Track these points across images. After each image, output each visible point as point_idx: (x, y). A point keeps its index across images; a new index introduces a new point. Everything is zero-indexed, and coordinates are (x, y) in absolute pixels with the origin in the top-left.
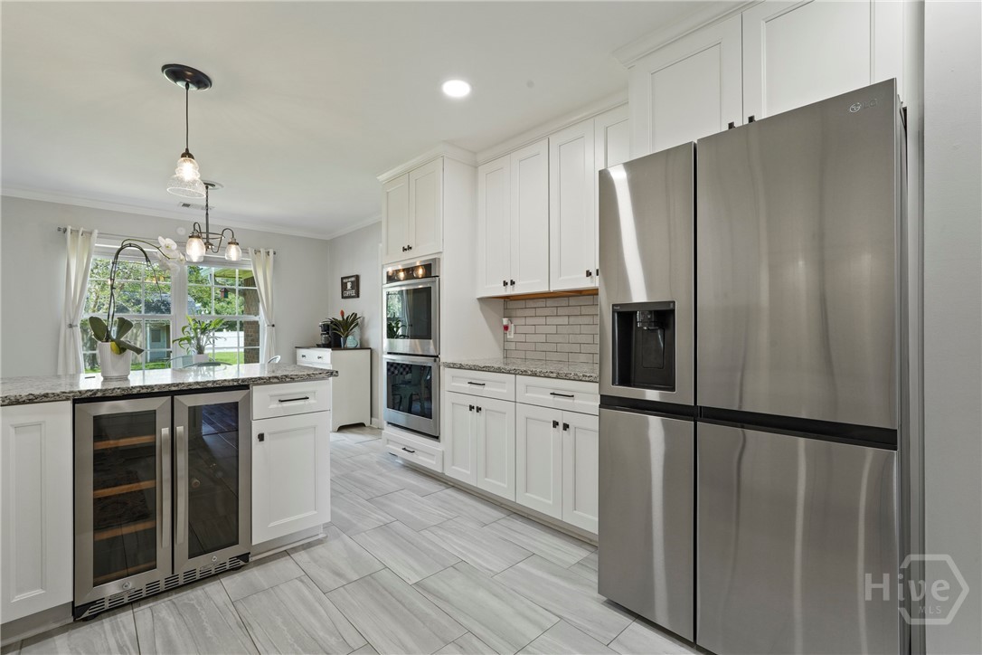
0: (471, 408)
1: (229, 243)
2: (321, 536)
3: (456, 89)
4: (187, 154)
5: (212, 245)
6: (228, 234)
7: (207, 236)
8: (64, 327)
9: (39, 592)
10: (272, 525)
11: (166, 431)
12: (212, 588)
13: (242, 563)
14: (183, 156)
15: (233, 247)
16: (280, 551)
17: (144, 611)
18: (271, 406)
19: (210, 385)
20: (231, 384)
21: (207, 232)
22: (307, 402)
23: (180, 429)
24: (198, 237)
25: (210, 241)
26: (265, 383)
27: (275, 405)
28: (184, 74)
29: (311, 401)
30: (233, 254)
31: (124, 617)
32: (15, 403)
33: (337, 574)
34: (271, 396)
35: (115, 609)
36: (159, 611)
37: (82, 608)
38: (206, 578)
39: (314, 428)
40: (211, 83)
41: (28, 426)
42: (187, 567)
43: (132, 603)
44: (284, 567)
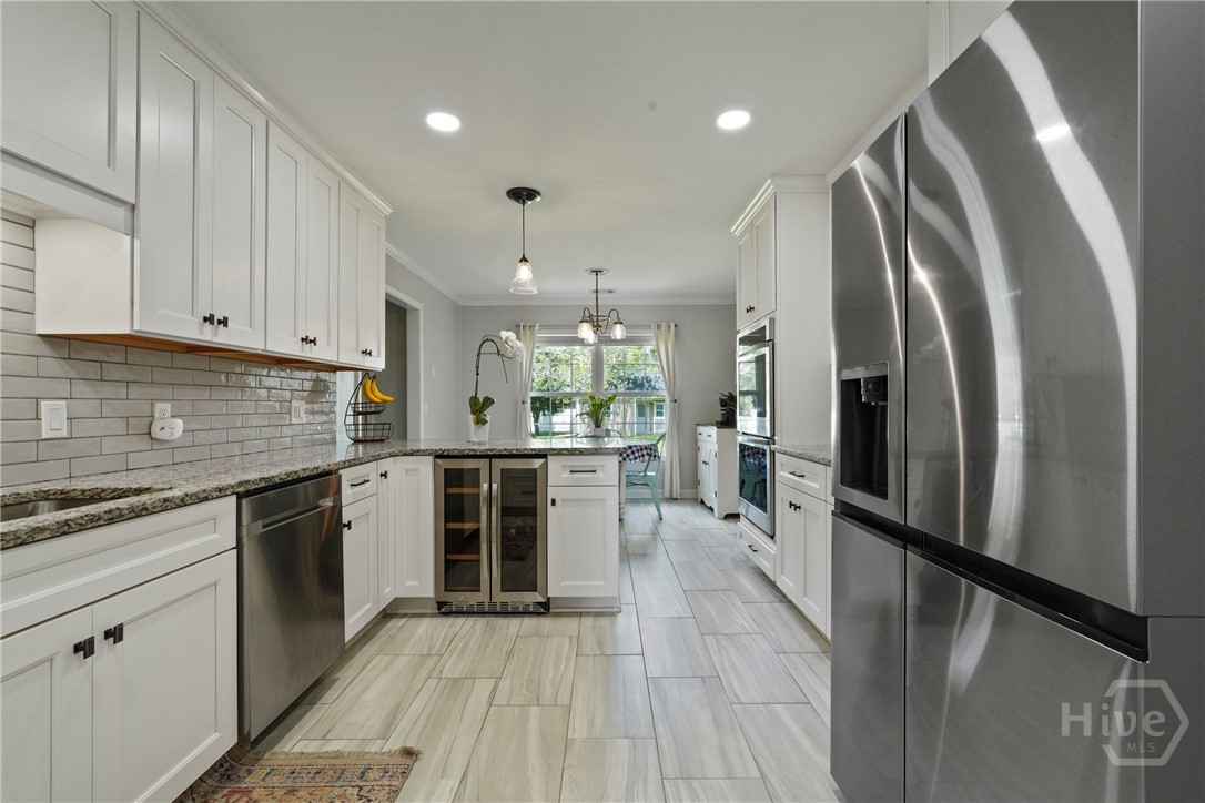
0: (791, 504)
1: (614, 323)
2: (615, 610)
3: (734, 120)
4: (524, 259)
5: (600, 327)
6: (614, 314)
7: (597, 319)
8: (520, 403)
9: (417, 583)
10: (564, 583)
11: (485, 486)
12: (515, 622)
13: (542, 610)
14: (521, 261)
15: (618, 326)
16: (573, 609)
17: (471, 621)
18: (564, 476)
20: (530, 452)
21: (597, 316)
22: (595, 475)
23: (495, 486)
24: (587, 321)
25: (599, 323)
27: (567, 475)
28: (521, 195)
29: (599, 474)
30: (619, 332)
31: (460, 620)
32: (405, 454)
33: (600, 645)
34: (563, 466)
35: (460, 613)
36: (477, 625)
37: (441, 605)
38: (515, 613)
39: (603, 500)
40: (539, 194)
41: (411, 470)
42: (501, 597)
43: (470, 613)
44: (570, 625)
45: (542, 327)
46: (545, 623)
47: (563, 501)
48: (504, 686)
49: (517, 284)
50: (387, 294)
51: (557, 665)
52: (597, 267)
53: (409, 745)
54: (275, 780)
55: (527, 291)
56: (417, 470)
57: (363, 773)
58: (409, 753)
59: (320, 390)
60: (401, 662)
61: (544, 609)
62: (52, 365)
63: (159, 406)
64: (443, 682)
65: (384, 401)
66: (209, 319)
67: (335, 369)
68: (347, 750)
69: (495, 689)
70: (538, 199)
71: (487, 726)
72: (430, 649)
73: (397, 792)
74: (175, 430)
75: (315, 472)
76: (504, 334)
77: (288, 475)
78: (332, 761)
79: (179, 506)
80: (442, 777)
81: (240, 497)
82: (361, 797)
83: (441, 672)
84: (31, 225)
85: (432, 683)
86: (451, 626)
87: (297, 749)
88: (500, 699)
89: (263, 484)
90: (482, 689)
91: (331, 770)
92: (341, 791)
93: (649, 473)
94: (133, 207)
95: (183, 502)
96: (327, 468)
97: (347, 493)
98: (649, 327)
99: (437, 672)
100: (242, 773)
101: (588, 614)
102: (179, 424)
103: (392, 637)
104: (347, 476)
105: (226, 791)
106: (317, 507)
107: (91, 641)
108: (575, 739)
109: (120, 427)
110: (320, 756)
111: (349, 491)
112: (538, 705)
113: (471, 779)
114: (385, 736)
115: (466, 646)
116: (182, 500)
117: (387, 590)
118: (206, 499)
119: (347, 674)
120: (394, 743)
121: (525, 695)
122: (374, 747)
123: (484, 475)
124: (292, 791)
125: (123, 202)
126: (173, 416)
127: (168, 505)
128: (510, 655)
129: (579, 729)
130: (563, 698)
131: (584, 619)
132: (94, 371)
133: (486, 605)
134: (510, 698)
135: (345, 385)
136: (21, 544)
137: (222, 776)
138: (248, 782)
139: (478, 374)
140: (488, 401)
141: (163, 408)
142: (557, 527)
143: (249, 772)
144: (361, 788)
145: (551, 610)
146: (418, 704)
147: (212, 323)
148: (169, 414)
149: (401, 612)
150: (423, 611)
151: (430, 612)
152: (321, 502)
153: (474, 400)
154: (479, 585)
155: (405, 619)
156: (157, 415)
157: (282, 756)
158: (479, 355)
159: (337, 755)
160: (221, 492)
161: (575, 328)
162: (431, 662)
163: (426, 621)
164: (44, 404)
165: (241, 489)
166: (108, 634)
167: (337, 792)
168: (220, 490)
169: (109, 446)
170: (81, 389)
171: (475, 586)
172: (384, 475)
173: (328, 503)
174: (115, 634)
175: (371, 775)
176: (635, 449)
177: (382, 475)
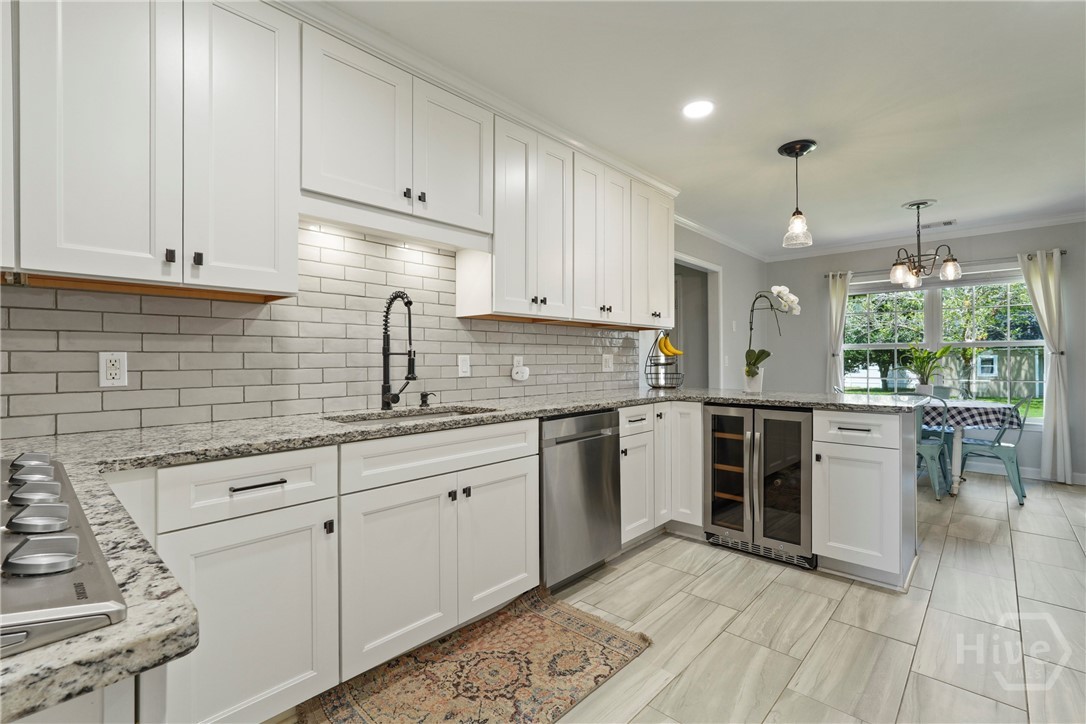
1: (945, 261)
2: (898, 589)
4: (798, 212)
5: (924, 267)
6: (943, 251)
7: (919, 259)
9: (688, 512)
10: (831, 544)
11: (748, 434)
13: (808, 566)
14: (794, 215)
15: (950, 264)
16: (845, 574)
17: (732, 556)
18: (831, 432)
19: (777, 404)
20: (793, 405)
21: (919, 255)
22: (869, 435)
23: (757, 435)
24: (902, 264)
25: (922, 264)
26: (823, 409)
27: (834, 431)
28: (794, 149)
29: (875, 435)
30: (951, 271)
31: (725, 553)
32: (679, 400)
33: (863, 618)
34: (830, 422)
35: (725, 546)
36: (738, 561)
37: (709, 535)
38: (778, 561)
39: (880, 463)
40: (813, 143)
41: (684, 414)
42: (763, 542)
43: (734, 549)
44: (836, 589)
45: (856, 275)
46: (807, 579)
47: (830, 458)
48: (743, 620)
49: (791, 238)
50: (676, 260)
51: (804, 619)
52: (917, 198)
53: (648, 634)
54: (558, 619)
55: (802, 244)
56: (688, 414)
57: (610, 639)
58: (644, 638)
59: (630, 345)
60: (664, 572)
61: (811, 564)
62: (464, 335)
63: (516, 358)
64: (691, 597)
65: (675, 355)
66: (535, 300)
67: (638, 329)
68: (605, 619)
69: (733, 619)
70: (813, 148)
71: (714, 645)
72: (690, 569)
73: (627, 662)
74: (523, 373)
75: (596, 408)
76: (775, 289)
77: (575, 408)
78: (594, 622)
79: (502, 422)
80: (663, 668)
81: (541, 420)
82: (603, 654)
83: (692, 590)
84: (453, 255)
85: (682, 595)
86: (714, 556)
87: (577, 606)
88: (735, 629)
89: (556, 413)
90: (722, 615)
91: (591, 628)
92: (592, 644)
93: (1002, 444)
94: (492, 235)
95: (503, 420)
96: (606, 406)
97: (624, 427)
98: (1014, 259)
99: (688, 589)
100: (542, 607)
101: (862, 584)
102: (527, 370)
103: (664, 551)
104: (624, 414)
105: (532, 614)
106: (600, 434)
107: (455, 493)
108: (793, 692)
109: (494, 371)
110: (588, 616)
111: (628, 426)
112: (769, 647)
113: (684, 679)
114: (633, 621)
115: (721, 576)
116: (503, 418)
117: (664, 512)
118: (518, 419)
119: (623, 567)
120: (637, 628)
121: (759, 635)
122: (624, 625)
123: (747, 424)
124: (565, 630)
125: (488, 234)
126: (524, 365)
127: (496, 421)
128: (759, 595)
129: (802, 685)
130: (798, 651)
131: (855, 589)
132: (482, 337)
133: (750, 545)
134: (744, 631)
135: (646, 341)
136: (424, 432)
137: (532, 604)
138: (545, 614)
139: (751, 329)
140: (764, 354)
141: (518, 360)
142: (824, 486)
143: (547, 608)
144: (605, 648)
145: (819, 569)
146: (666, 607)
147: (536, 303)
148: (521, 363)
149: (677, 533)
150: (695, 537)
151: (701, 539)
152: (602, 431)
153: (750, 353)
154: (743, 526)
155: (678, 540)
156: (515, 363)
157: (566, 607)
158: (752, 311)
159: (598, 620)
160: (528, 416)
161: (887, 272)
162: (688, 579)
163: (696, 546)
164: (459, 356)
165: (541, 415)
166: (465, 491)
167: (590, 643)
168: (527, 414)
169: (490, 383)
170: (477, 348)
171: (738, 525)
172: (660, 416)
173: (608, 432)
174: (467, 492)
175: (614, 643)
176: (975, 412)
177: (658, 416)
